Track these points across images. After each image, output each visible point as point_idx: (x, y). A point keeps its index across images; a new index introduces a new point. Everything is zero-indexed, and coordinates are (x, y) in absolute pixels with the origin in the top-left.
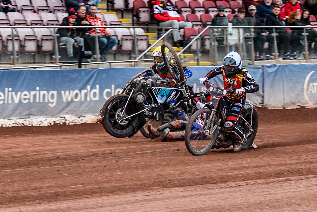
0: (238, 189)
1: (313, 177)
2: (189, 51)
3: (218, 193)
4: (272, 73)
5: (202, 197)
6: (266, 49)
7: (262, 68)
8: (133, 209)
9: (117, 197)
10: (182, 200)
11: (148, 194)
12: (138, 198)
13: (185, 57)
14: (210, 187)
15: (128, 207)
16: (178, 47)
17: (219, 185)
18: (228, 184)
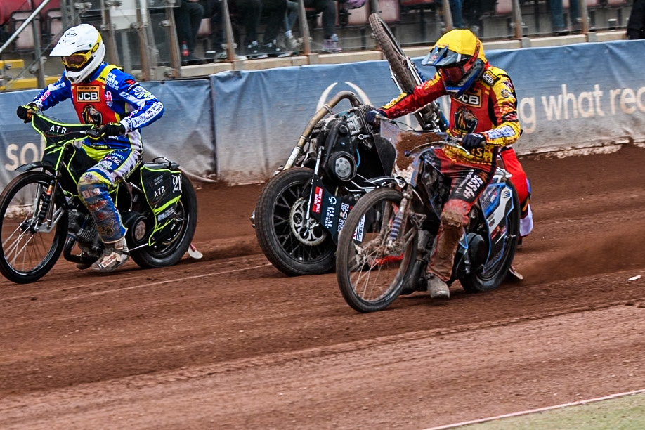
1: (387, 343)
3: (163, 396)
4: (232, 93)
6: (204, 35)
7: (206, 84)
14: (140, 383)
17: (159, 377)
18: (181, 372)
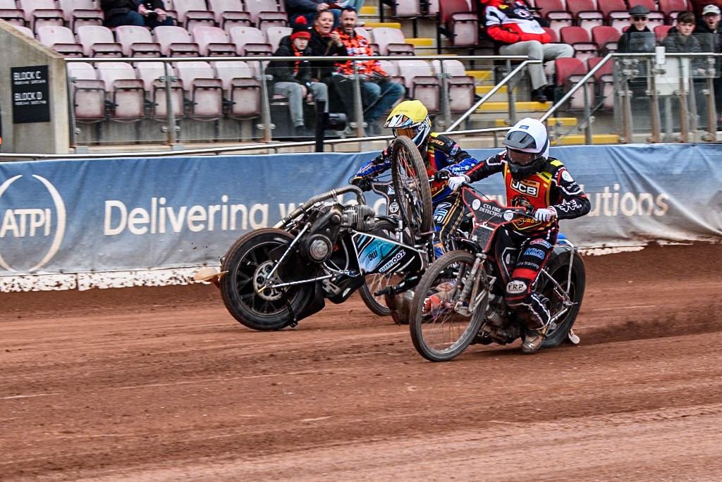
0: (681, 424)
2: (567, 110)
3: (636, 434)
5: (600, 443)
8: (442, 470)
9: (407, 443)
10: (554, 450)
11: (478, 436)
12: (455, 445)
13: (558, 125)
14: (618, 421)
15: (432, 466)
16: (543, 102)
17: (637, 416)
18: (658, 412)
